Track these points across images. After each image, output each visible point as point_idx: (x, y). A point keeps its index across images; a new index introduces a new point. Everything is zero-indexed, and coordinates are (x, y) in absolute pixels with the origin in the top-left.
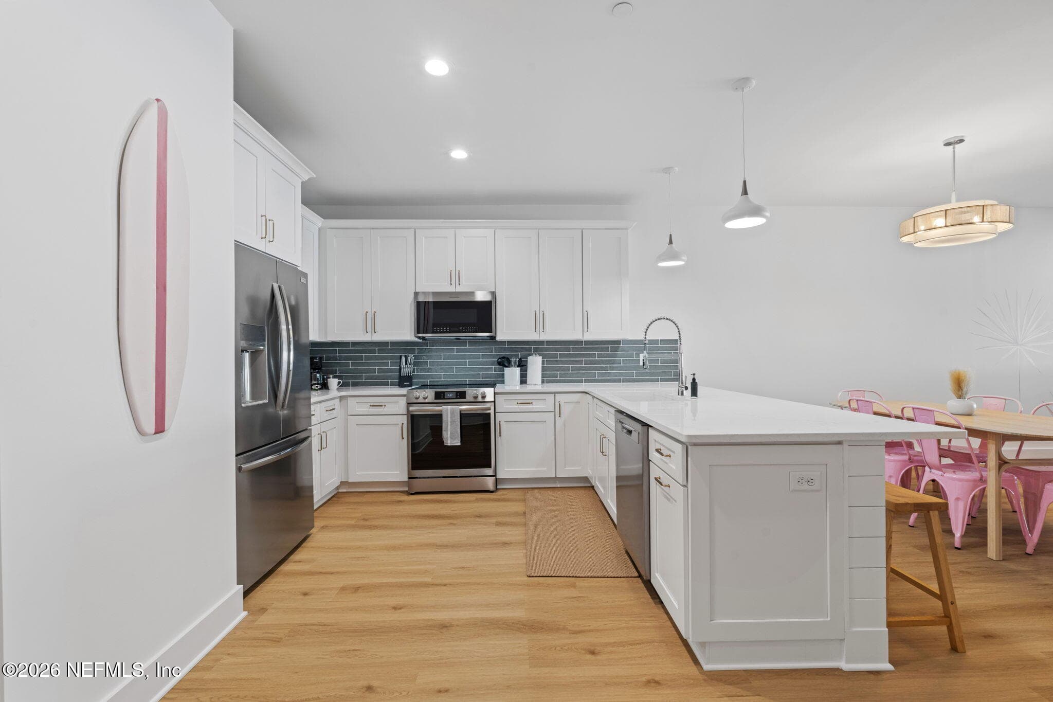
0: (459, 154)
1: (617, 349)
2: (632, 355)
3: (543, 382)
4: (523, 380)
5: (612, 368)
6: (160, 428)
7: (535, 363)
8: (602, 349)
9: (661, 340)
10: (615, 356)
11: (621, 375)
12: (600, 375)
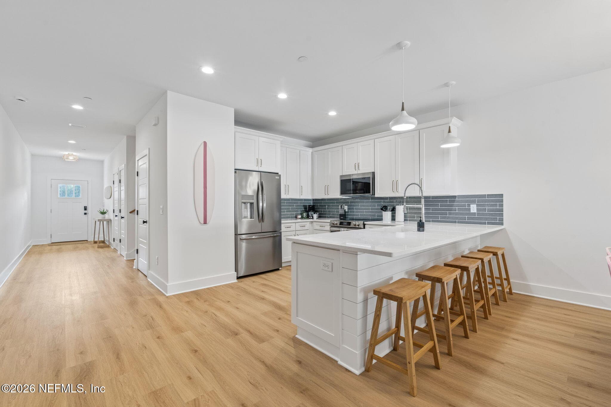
0: (332, 113)
1: (454, 201)
2: (465, 206)
3: (405, 220)
4: (393, 218)
5: (450, 214)
6: (205, 222)
7: (400, 210)
8: (443, 201)
9: (487, 195)
10: (452, 206)
11: (457, 218)
12: (442, 218)
